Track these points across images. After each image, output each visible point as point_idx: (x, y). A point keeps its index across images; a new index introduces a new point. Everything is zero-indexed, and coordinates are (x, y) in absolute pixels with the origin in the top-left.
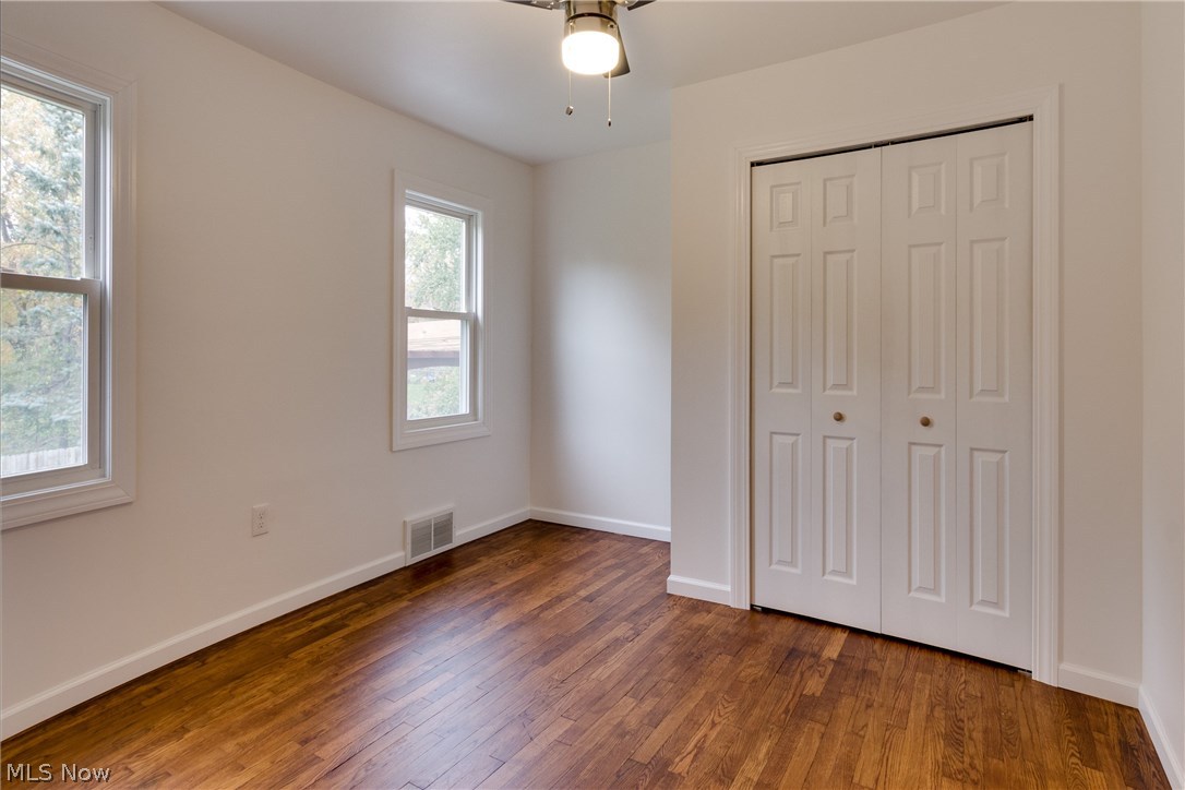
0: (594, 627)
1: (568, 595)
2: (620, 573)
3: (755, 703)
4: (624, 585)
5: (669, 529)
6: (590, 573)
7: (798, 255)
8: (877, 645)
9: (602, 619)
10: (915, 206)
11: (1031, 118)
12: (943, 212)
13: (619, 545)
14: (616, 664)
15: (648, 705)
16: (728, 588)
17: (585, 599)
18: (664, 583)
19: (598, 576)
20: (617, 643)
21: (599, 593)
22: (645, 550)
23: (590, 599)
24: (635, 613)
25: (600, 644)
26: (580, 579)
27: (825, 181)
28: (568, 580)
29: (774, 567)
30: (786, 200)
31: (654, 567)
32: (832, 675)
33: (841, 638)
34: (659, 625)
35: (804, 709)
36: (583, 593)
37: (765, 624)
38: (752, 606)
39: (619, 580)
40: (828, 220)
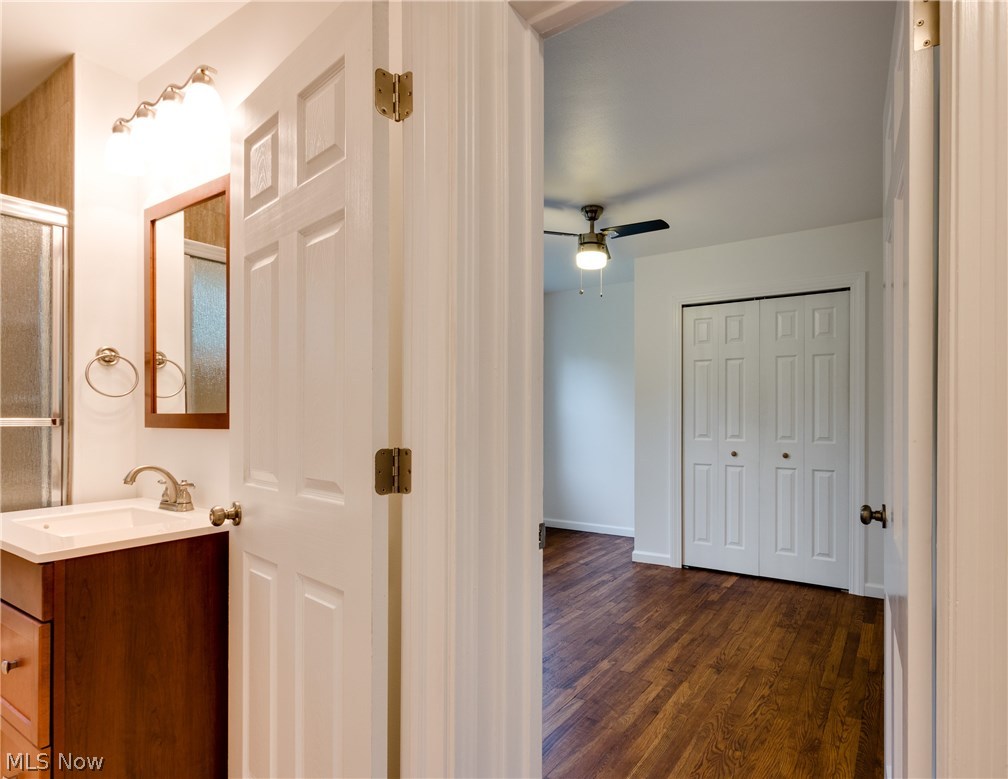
0: (590, 576)
1: (573, 563)
2: (603, 552)
3: (680, 604)
4: (606, 558)
5: (633, 529)
6: (584, 553)
7: (710, 360)
8: (755, 582)
9: (594, 573)
10: (780, 335)
11: (849, 289)
12: (796, 337)
13: (602, 539)
14: (604, 590)
15: (622, 605)
16: (668, 556)
17: (583, 564)
18: (630, 556)
19: (590, 554)
20: (603, 583)
21: (591, 561)
22: (618, 541)
23: (586, 564)
24: (613, 570)
25: (595, 583)
26: (579, 555)
27: (727, 317)
28: (572, 556)
29: (696, 542)
30: (703, 327)
31: (624, 550)
32: (724, 594)
33: (734, 579)
34: (629, 575)
35: (707, 605)
36: (582, 562)
37: (689, 574)
38: (683, 566)
39: (604, 555)
40: (729, 339)
